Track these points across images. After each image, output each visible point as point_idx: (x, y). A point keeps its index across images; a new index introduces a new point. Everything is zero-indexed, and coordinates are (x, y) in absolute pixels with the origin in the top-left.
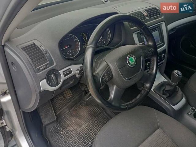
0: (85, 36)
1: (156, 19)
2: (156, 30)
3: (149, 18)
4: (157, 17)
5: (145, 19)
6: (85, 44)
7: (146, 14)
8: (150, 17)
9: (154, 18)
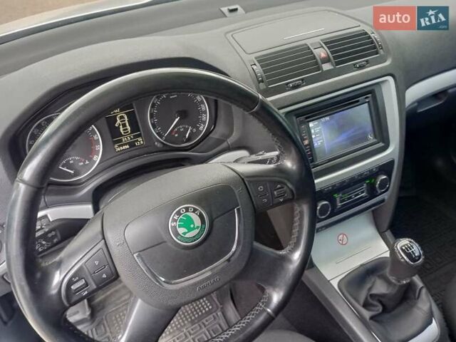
0: (122, 117)
1: (361, 67)
2: (358, 101)
3: (332, 67)
4: (367, 61)
5: (319, 68)
6: (121, 141)
7: (323, 55)
8: (338, 64)
9: (354, 65)
